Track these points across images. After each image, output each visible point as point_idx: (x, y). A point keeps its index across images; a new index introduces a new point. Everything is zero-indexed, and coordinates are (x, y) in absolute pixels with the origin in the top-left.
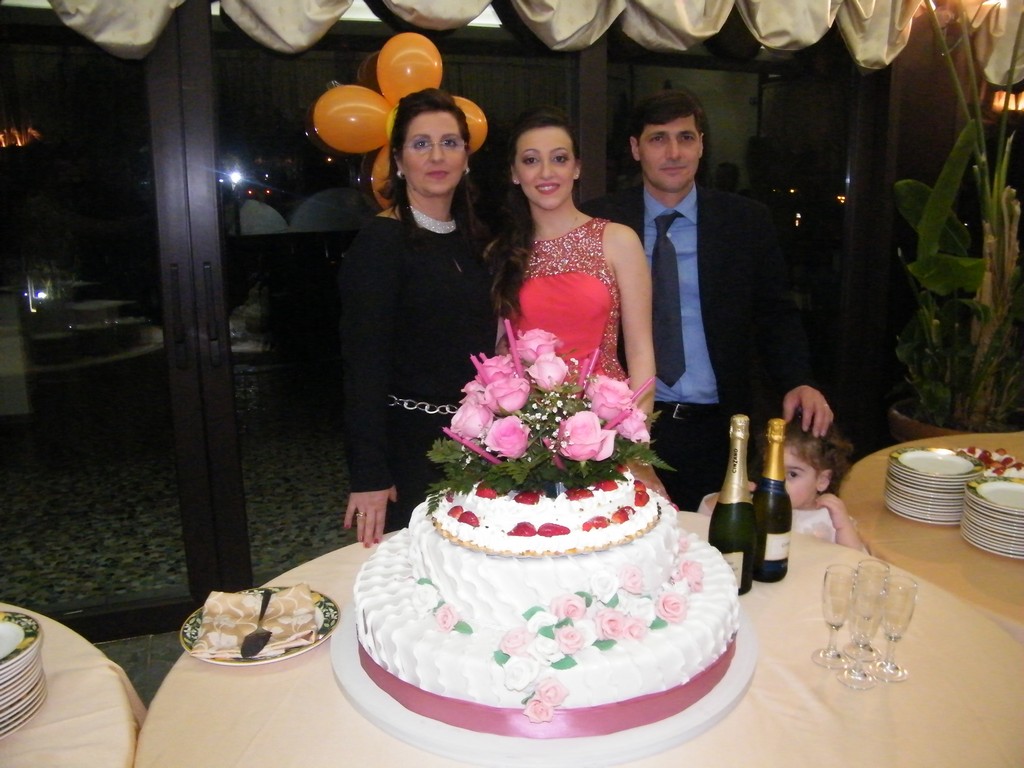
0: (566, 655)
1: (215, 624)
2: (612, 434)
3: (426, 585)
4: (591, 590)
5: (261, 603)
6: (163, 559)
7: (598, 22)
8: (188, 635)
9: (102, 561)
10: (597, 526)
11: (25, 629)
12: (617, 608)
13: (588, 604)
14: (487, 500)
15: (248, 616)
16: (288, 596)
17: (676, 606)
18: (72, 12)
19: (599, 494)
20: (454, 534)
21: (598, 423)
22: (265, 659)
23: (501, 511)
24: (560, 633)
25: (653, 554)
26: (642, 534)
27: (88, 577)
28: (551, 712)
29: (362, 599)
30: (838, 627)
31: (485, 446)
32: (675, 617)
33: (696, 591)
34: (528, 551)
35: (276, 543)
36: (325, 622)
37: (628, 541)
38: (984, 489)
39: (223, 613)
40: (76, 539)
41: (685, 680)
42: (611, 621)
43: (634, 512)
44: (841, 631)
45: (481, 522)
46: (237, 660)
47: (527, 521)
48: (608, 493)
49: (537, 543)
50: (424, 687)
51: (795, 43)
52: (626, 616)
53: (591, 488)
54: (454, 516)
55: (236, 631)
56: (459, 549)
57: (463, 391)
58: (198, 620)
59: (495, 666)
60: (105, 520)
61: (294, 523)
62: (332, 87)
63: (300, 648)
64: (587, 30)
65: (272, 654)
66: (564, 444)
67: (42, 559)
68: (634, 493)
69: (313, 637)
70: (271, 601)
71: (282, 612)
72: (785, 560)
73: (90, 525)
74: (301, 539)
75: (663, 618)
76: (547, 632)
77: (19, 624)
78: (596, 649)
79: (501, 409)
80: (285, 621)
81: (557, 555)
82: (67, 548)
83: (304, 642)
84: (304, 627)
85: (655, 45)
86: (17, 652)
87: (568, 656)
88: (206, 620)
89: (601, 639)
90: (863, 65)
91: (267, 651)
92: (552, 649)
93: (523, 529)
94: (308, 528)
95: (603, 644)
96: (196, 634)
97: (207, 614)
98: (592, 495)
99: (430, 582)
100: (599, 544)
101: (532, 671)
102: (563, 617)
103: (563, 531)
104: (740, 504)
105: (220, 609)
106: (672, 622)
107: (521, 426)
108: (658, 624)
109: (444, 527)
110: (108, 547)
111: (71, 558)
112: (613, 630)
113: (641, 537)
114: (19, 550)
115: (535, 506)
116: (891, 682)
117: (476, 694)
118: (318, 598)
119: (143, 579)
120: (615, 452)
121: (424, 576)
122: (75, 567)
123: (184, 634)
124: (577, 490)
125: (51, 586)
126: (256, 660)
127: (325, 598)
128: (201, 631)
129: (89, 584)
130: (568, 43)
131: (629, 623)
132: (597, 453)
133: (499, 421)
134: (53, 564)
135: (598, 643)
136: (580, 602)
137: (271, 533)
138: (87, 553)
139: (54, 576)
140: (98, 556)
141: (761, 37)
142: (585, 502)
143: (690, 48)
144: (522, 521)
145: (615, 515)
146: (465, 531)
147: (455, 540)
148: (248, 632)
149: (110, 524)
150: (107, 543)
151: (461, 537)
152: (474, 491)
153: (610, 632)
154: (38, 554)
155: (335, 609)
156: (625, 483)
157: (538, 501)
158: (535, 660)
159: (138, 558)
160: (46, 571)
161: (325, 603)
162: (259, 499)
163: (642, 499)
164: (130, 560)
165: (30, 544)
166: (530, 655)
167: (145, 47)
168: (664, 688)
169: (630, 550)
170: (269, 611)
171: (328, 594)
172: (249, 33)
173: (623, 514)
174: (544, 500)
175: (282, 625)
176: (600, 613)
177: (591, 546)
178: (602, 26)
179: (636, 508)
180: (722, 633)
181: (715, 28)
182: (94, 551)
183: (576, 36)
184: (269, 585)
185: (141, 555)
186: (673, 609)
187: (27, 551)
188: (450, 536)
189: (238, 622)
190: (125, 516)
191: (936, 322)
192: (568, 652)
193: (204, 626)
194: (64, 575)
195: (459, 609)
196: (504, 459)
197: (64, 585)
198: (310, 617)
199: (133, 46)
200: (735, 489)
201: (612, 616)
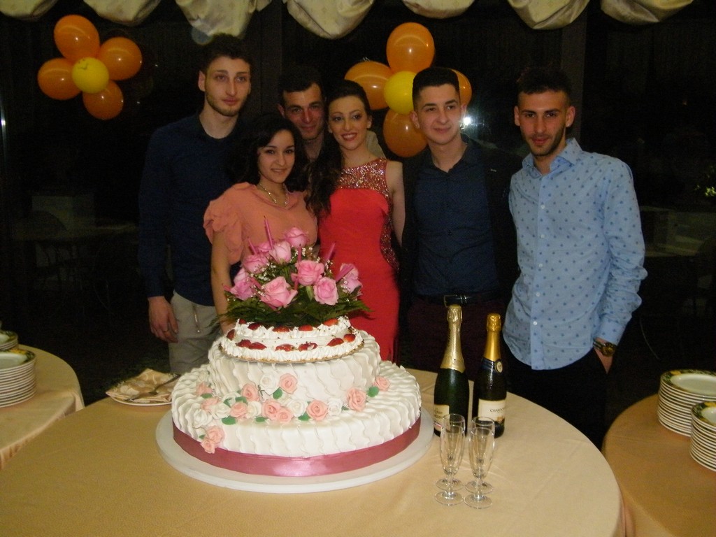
0: (229, 417)
2: (294, 293)
10: (284, 349)
12: (279, 400)
14: (241, 325)
18: (195, 18)
24: (235, 404)
28: (214, 448)
32: (316, 416)
37: (302, 363)
42: (270, 406)
52: (283, 407)
62: (364, 61)
63: (163, 402)
64: (567, 10)
75: (308, 415)
76: (227, 402)
83: (165, 400)
87: (231, 417)
89: (261, 416)
93: (244, 343)
95: (260, 419)
98: (288, 331)
102: (242, 396)
105: (147, 378)
106: (315, 419)
108: (304, 418)
112: (270, 412)
113: (314, 363)
115: (256, 331)
131: (284, 410)
135: (258, 418)
142: (283, 334)
144: (246, 339)
145: (300, 346)
158: (211, 414)
166: (210, 411)
172: (304, 26)
173: (304, 347)
178: (579, 8)
179: (327, 346)
186: (316, 411)
192: (233, 415)
200: (453, 360)
201: (272, 404)
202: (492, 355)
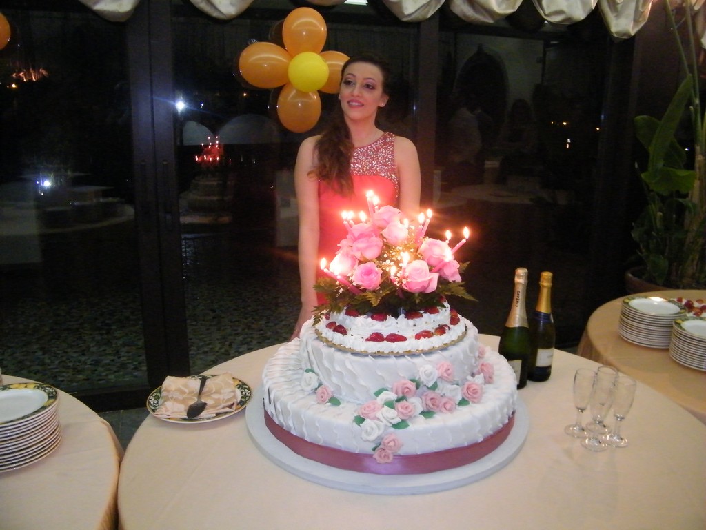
0: (402, 420)
1: (170, 396)
2: (436, 276)
3: (311, 374)
4: (420, 378)
5: (200, 384)
6: (130, 361)
7: (433, 3)
8: (152, 403)
9: (89, 361)
10: (425, 337)
11: (48, 394)
12: (437, 391)
13: (417, 387)
14: (352, 317)
15: (191, 392)
16: (218, 380)
17: (475, 392)
19: (426, 316)
20: (330, 340)
21: (427, 268)
22: (203, 419)
23: (362, 326)
24: (399, 405)
25: (462, 356)
26: (454, 343)
27: (79, 372)
28: (391, 457)
29: (267, 382)
30: (582, 410)
31: (352, 282)
32: (475, 398)
33: (489, 383)
34: (379, 352)
35: (205, 352)
36: (242, 397)
37: (444, 348)
38: (686, 325)
39: (176, 390)
40: (71, 346)
41: (480, 440)
42: (432, 399)
43: (449, 328)
44: (584, 412)
45: (349, 333)
46: (184, 419)
47: (379, 332)
48: (432, 315)
49: (385, 346)
50: (307, 439)
51: (569, 19)
52: (442, 396)
53: (422, 312)
54: (330, 328)
55: (183, 401)
56: (333, 349)
57: (338, 245)
58: (159, 394)
59: (355, 425)
60: (91, 334)
61: (218, 339)
62: (251, 43)
63: (225, 413)
64: (426, 7)
65: (208, 416)
66: (404, 281)
67: (49, 358)
68: (450, 316)
69: (234, 407)
70: (206, 384)
71: (214, 391)
72: (549, 367)
73: (80, 338)
74: (223, 350)
75: (466, 399)
76: (390, 405)
77: (44, 391)
78: (422, 417)
79: (364, 257)
80: (216, 396)
81: (398, 356)
82: (65, 352)
83: (228, 409)
84: (229, 400)
85: (473, 18)
86: (44, 408)
87: (403, 421)
88: (164, 394)
89: (425, 411)
90: (615, 35)
91: (203, 414)
92: (393, 415)
93: (377, 337)
94: (227, 343)
95: (427, 414)
96: (157, 403)
97: (165, 390)
98: (422, 316)
99: (313, 371)
100: (426, 348)
101: (379, 429)
102: (401, 395)
103: (403, 339)
104: (519, 328)
105: (173, 387)
106: (473, 402)
107: (377, 269)
109: (323, 335)
110: (93, 352)
111: (68, 359)
112: (433, 405)
113: (454, 345)
114: (35, 352)
115: (384, 322)
116: (617, 447)
117: (342, 443)
118: (237, 383)
119: (116, 374)
120: (438, 288)
121: (309, 367)
122: (71, 364)
123: (150, 403)
124: (412, 313)
125: (55, 377)
126: (197, 420)
127: (242, 382)
128: (160, 401)
129: (81, 377)
130: (413, 17)
131: (444, 400)
132: (426, 288)
133: (362, 265)
134: (57, 362)
135: (423, 413)
136: (412, 386)
137: (202, 346)
138: (79, 355)
139: (57, 370)
140: (86, 357)
141: (545, 15)
142: (417, 321)
143: (497, 21)
144: (376, 331)
145: (436, 330)
146: (337, 338)
147: (330, 344)
148: (192, 403)
149: (94, 337)
150: (93, 349)
151: (335, 341)
152: (344, 311)
153: (431, 405)
154: (46, 356)
155: (249, 389)
156: (444, 309)
157: (386, 319)
158: (382, 422)
159: (113, 360)
160: (52, 367)
161: (242, 386)
162: (195, 323)
163: (454, 321)
164: (107, 361)
165: (42, 349)
166: (378, 419)
167: (127, 13)
168: (466, 444)
169: (446, 353)
170: (205, 389)
171: (245, 380)
172: (197, 6)
173: (441, 330)
174: (390, 319)
175: (214, 399)
176: (425, 394)
177: (420, 349)
178: (436, 6)
179: (451, 326)
180: (505, 410)
181: (513, 8)
182: (84, 355)
183: (419, 12)
184: (205, 374)
185: (115, 358)
186: (473, 393)
187: (39, 353)
188: (327, 341)
189: (185, 396)
190: (104, 332)
191: (660, 214)
192: (404, 418)
193: (162, 398)
194: (64, 370)
195: (331, 389)
196: (364, 290)
197: (63, 376)
198: (232, 394)
199: (119, 13)
200: (517, 317)
201: (433, 396)
202: (544, 307)
